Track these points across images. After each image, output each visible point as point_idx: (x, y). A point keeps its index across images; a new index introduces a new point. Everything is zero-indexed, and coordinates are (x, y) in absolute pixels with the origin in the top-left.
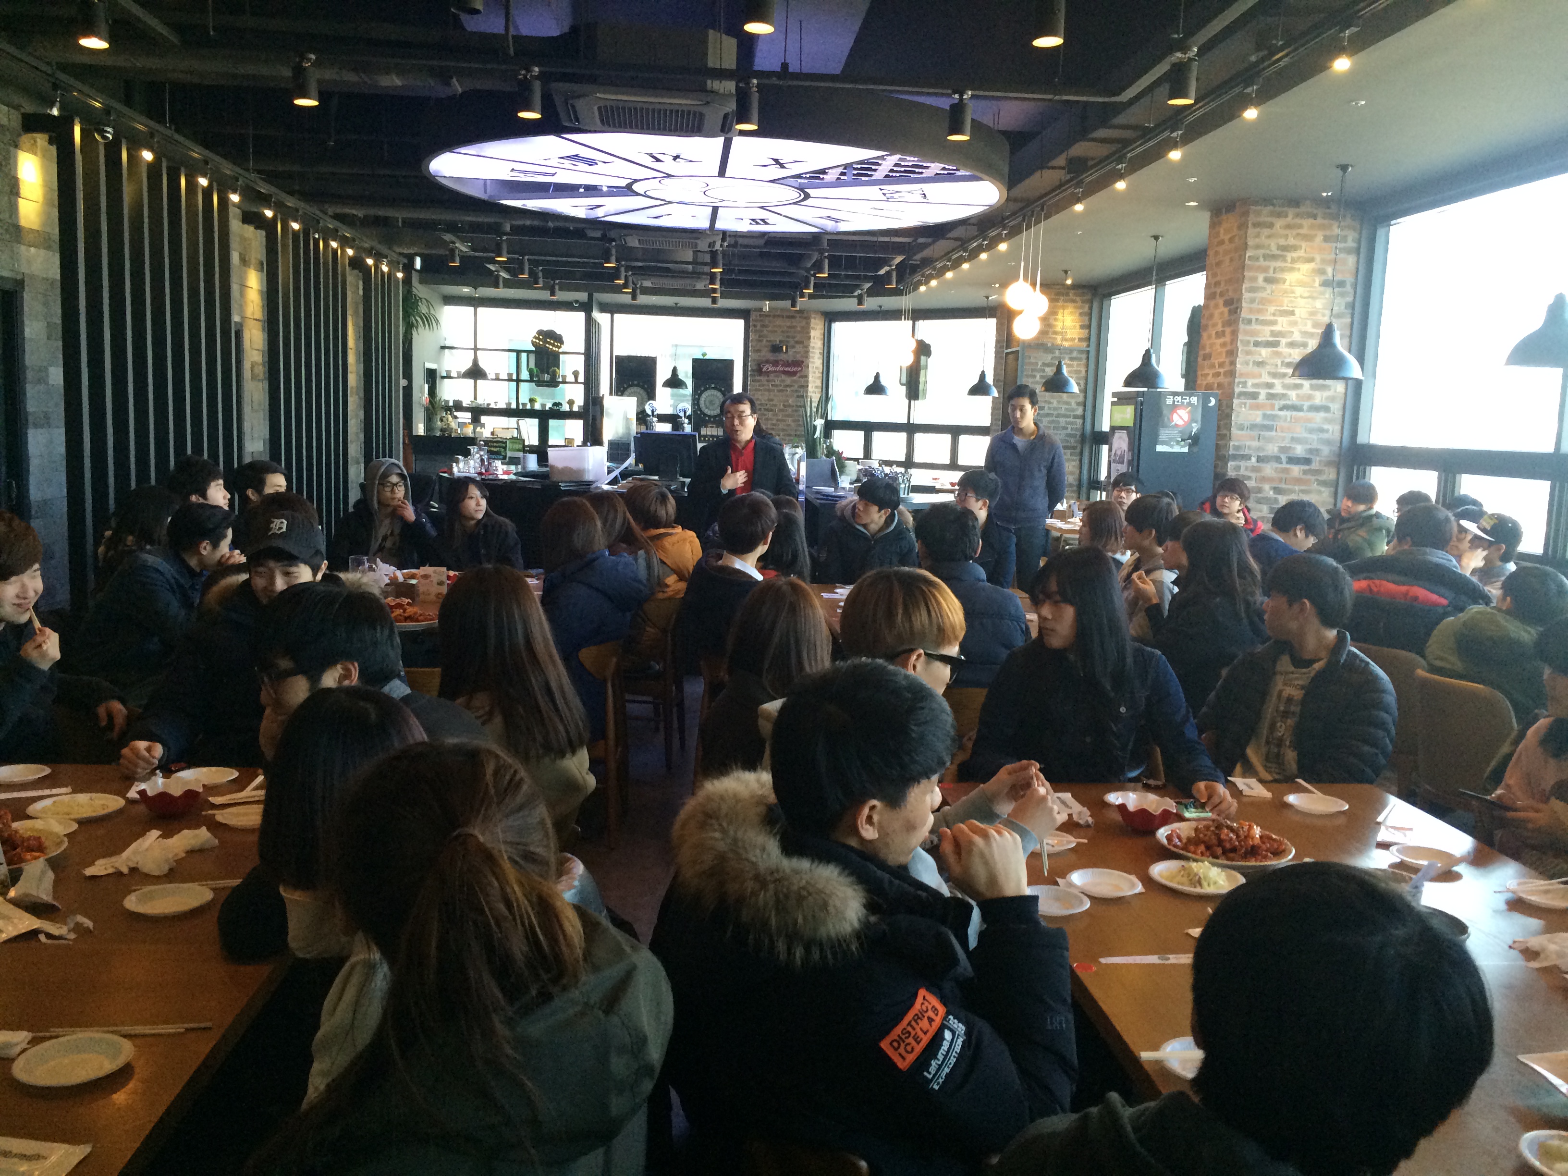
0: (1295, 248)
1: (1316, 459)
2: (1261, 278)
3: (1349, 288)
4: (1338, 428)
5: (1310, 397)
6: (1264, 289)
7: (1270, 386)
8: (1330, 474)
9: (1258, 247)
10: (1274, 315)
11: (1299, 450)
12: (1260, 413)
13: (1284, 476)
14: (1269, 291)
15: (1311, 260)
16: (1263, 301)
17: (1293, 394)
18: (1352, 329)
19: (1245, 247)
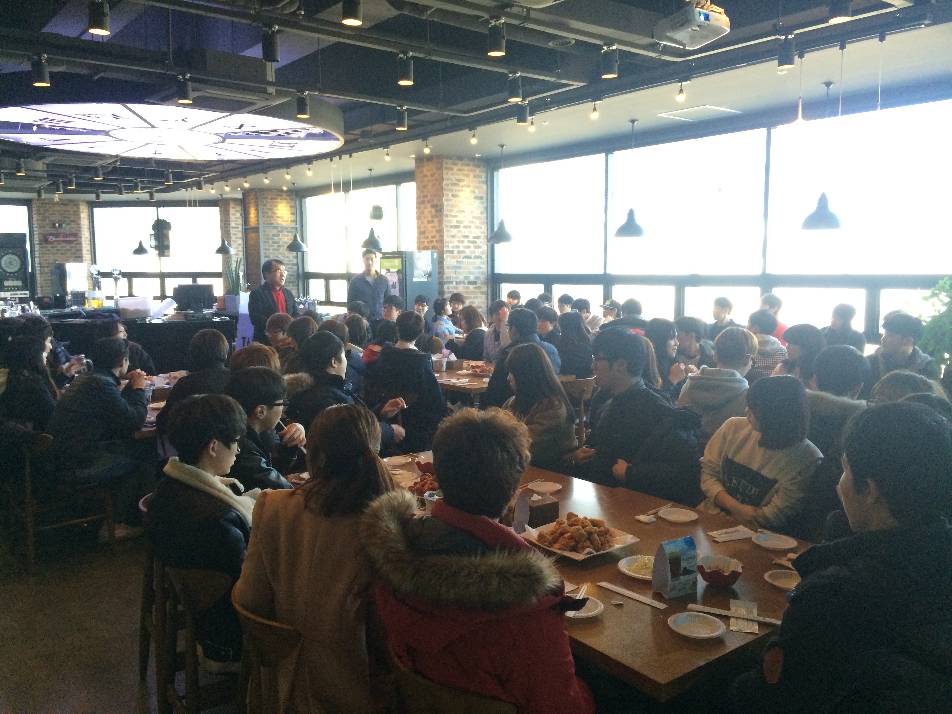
0: (463, 180)
1: (479, 282)
2: (450, 194)
3: (485, 200)
4: (486, 266)
5: (474, 252)
6: (452, 200)
7: (458, 247)
8: (484, 289)
9: (448, 179)
10: (457, 212)
11: (472, 278)
12: (455, 260)
13: (467, 290)
14: (454, 201)
15: (469, 186)
16: (452, 206)
17: (467, 250)
18: (487, 220)
19: (442, 179)
